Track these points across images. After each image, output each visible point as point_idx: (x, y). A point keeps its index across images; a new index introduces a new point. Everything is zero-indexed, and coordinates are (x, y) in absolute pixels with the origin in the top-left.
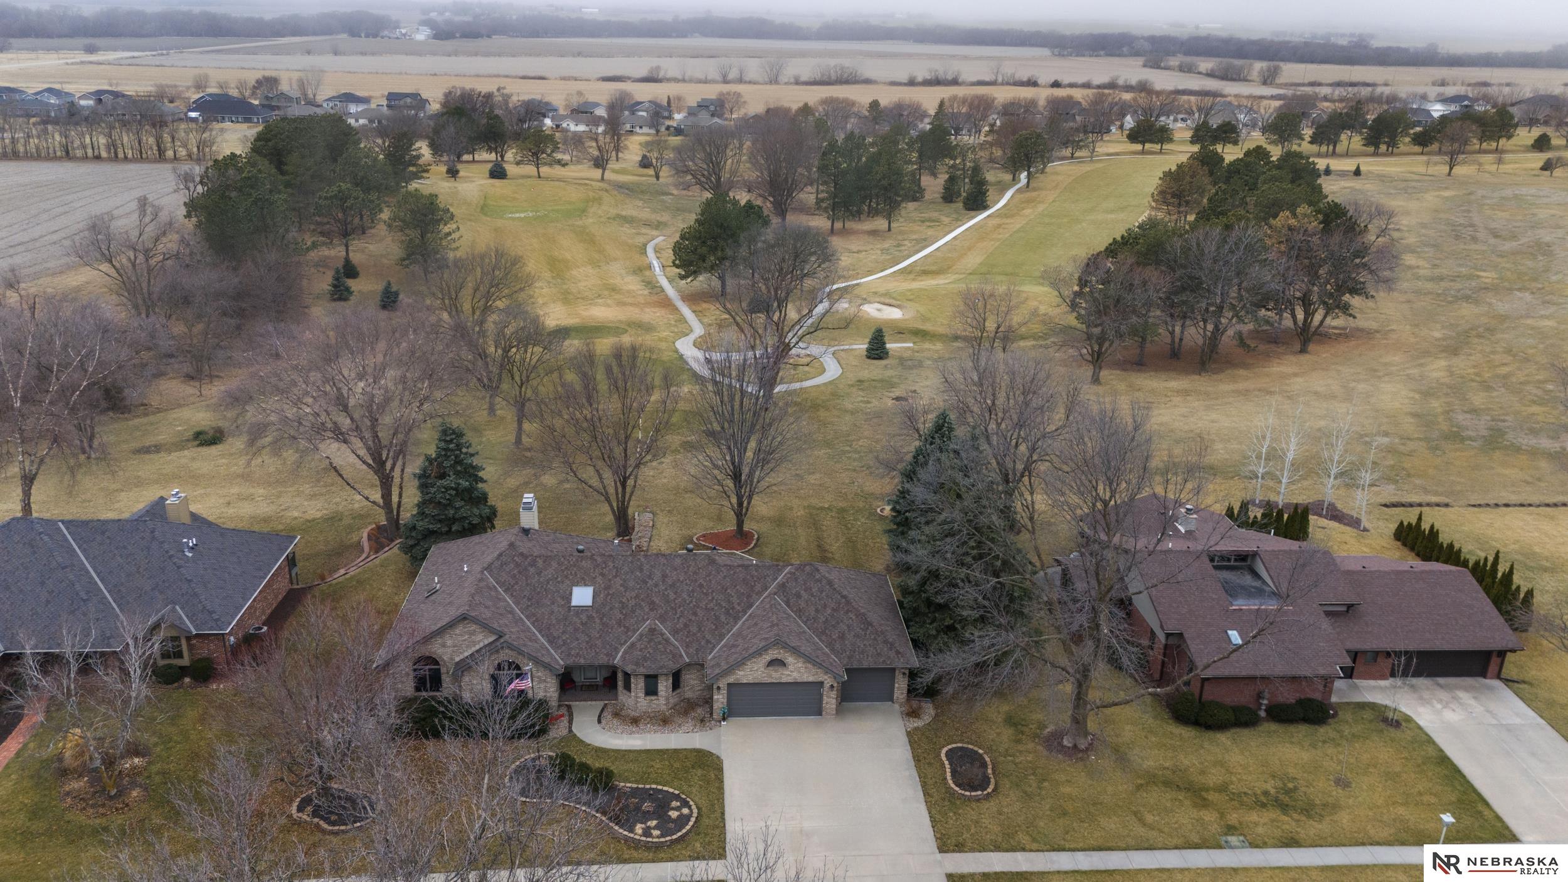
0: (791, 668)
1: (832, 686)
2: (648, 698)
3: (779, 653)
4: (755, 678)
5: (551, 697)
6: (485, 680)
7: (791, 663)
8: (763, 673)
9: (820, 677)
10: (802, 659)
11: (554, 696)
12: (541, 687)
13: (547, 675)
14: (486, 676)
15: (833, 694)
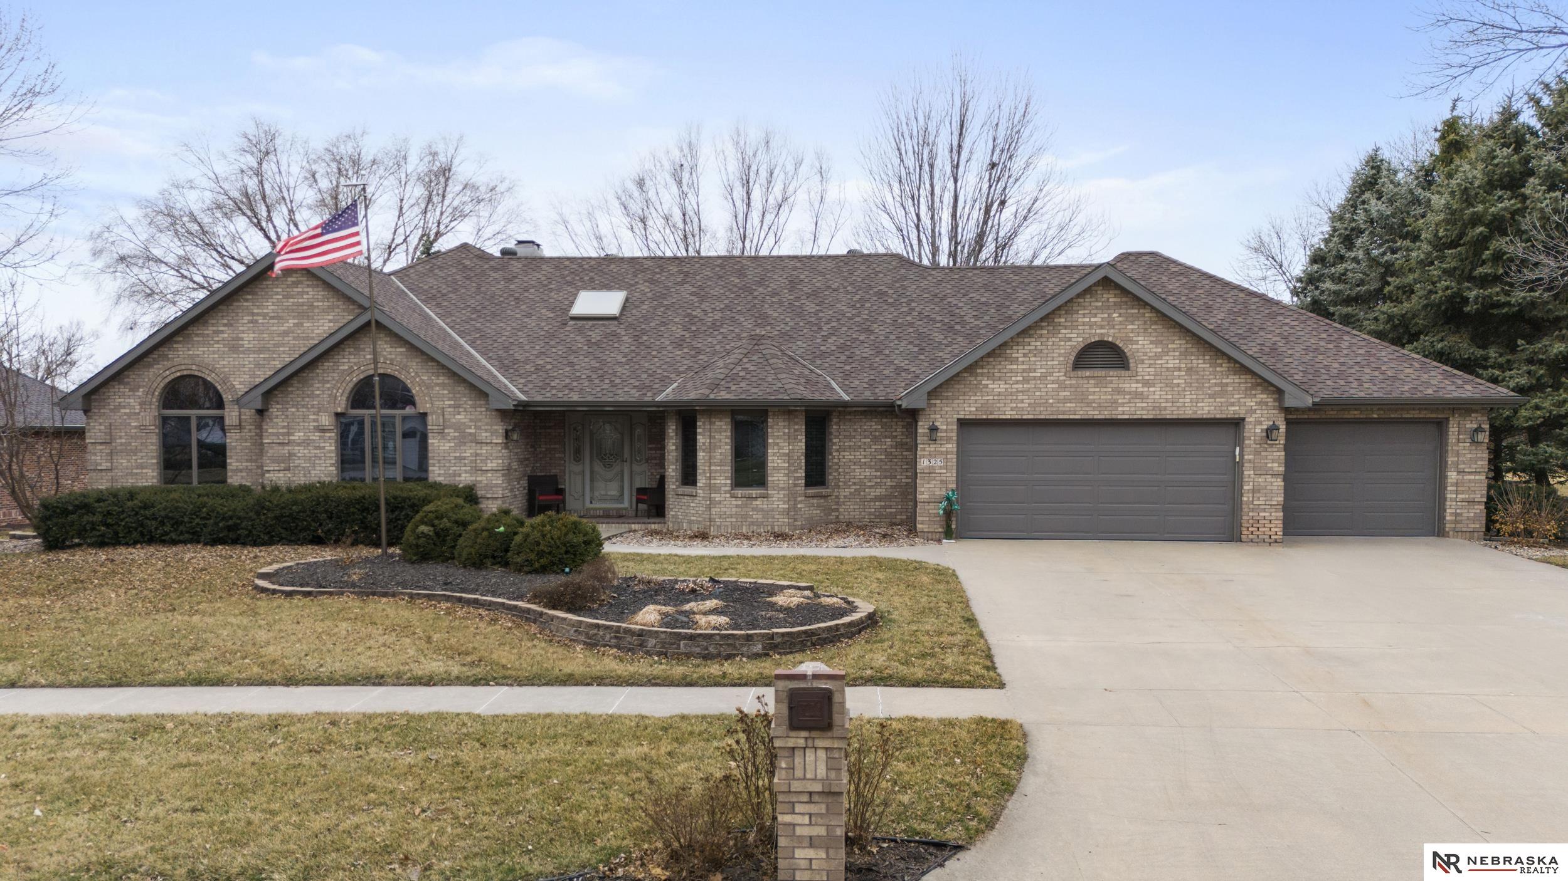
0: (1145, 370)
1: (1270, 432)
2: (740, 492)
3: (1110, 323)
4: (1040, 404)
5: (489, 487)
6: (323, 431)
7: (1145, 354)
8: (1062, 386)
9: (1233, 404)
10: (1178, 343)
11: (496, 486)
12: (464, 458)
13: (480, 420)
14: (326, 420)
15: (1273, 461)
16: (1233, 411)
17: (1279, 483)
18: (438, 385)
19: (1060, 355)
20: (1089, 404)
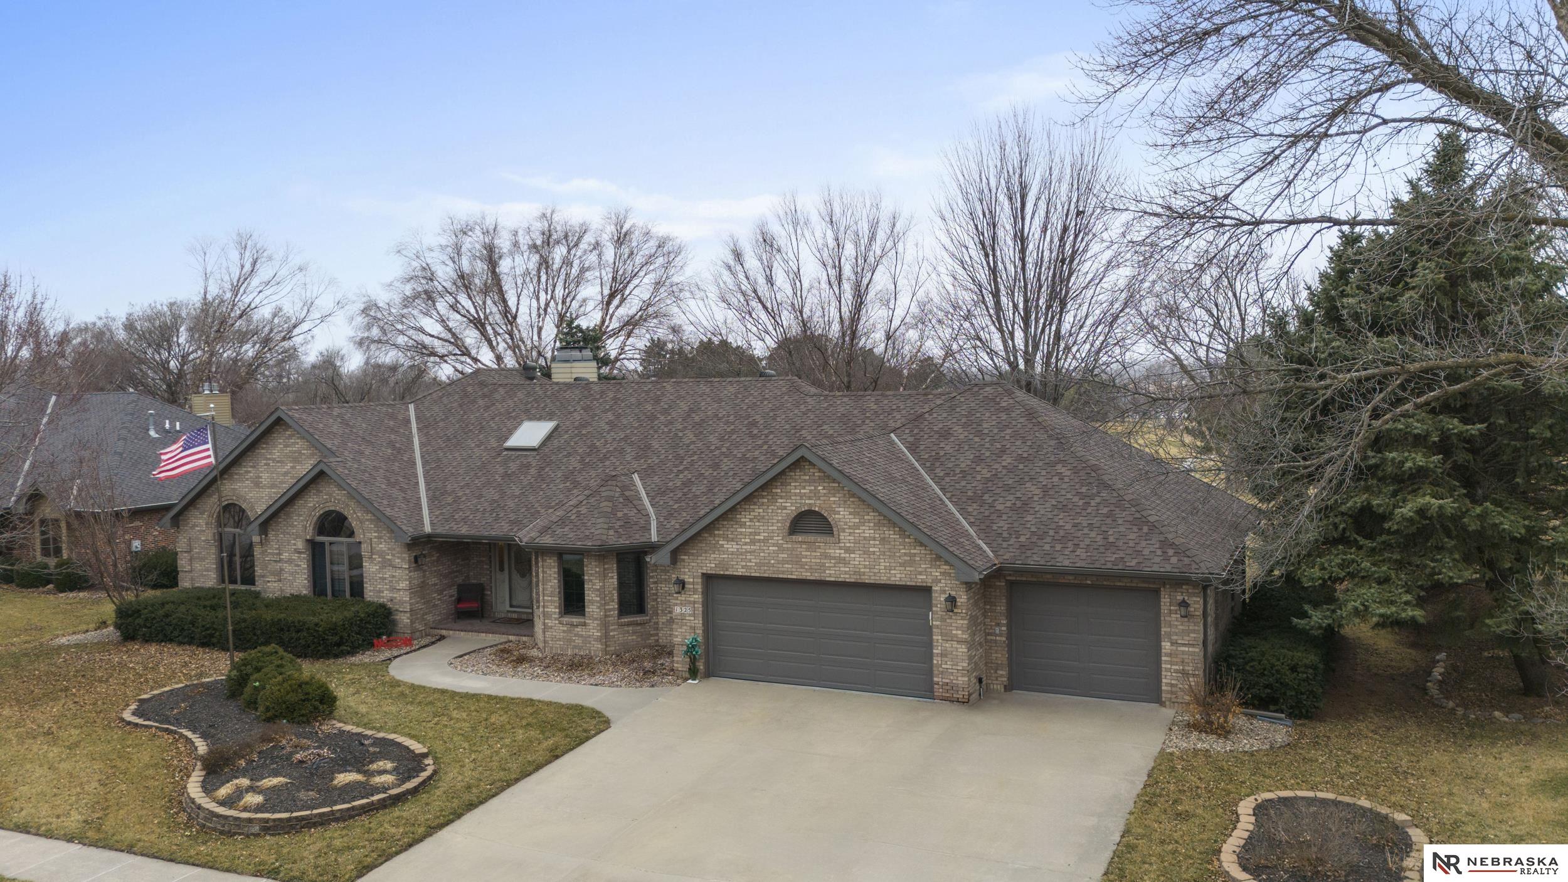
0: (846, 538)
1: (953, 601)
2: (566, 619)
3: (816, 494)
4: (764, 565)
5: (402, 602)
6: (300, 553)
7: (846, 523)
8: (781, 549)
10: (872, 515)
11: (405, 602)
12: (385, 579)
13: (394, 549)
14: (300, 545)
15: (957, 628)
17: (964, 649)
18: (368, 520)
19: (778, 521)
20: (802, 566)
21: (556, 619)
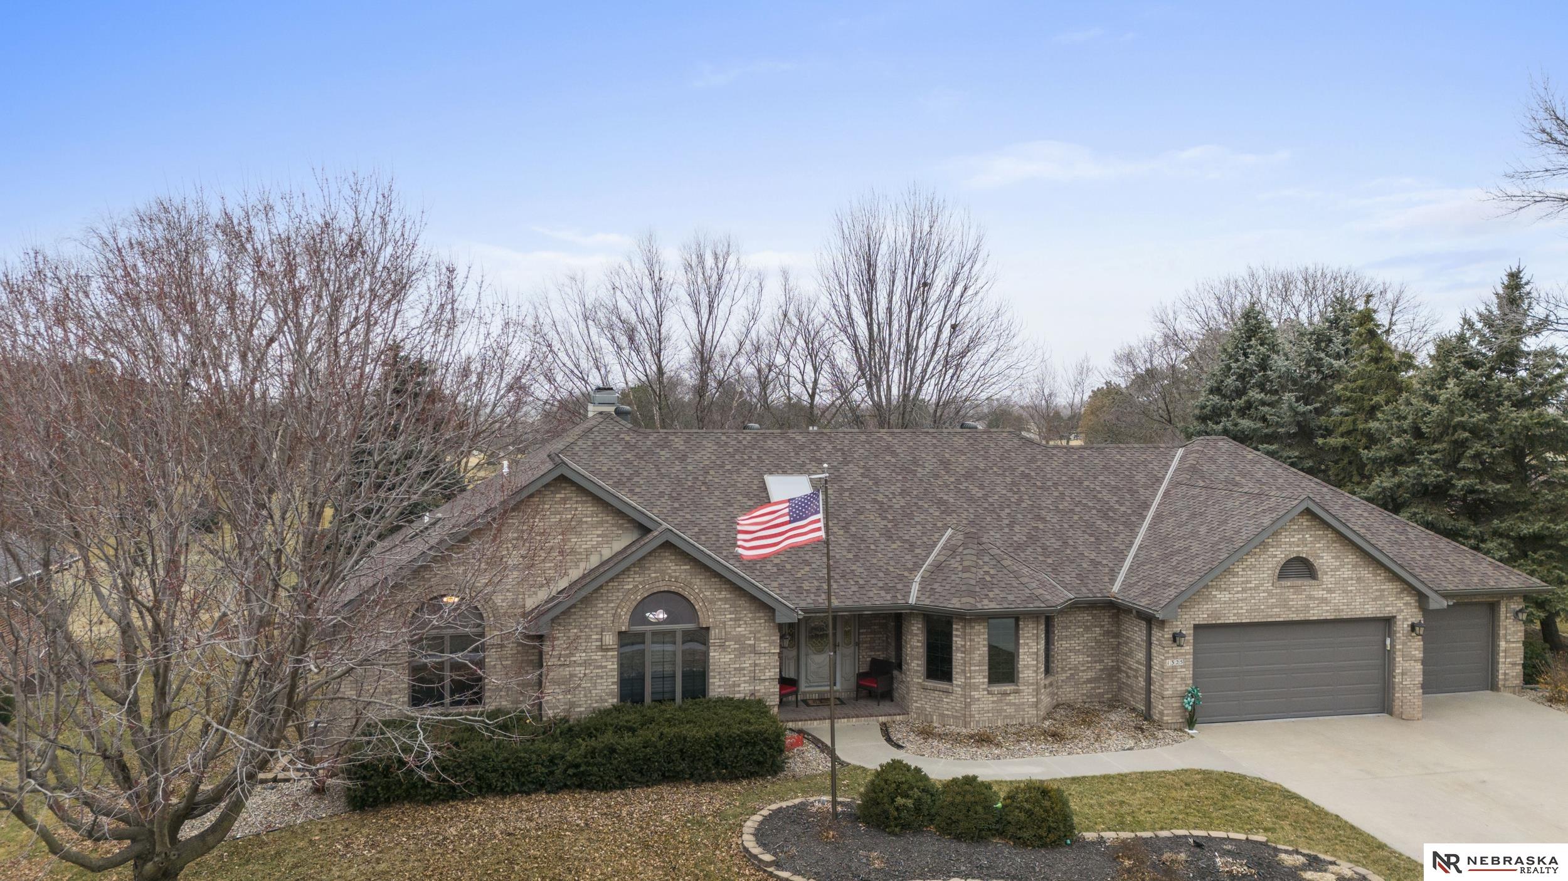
0: (1327, 580)
1: (1413, 627)
2: (996, 688)
3: (1303, 541)
4: (1254, 610)
5: (766, 695)
7: (1328, 567)
8: (1271, 595)
9: (1388, 606)
10: (1351, 558)
11: (772, 694)
12: (744, 669)
13: (759, 632)
14: (610, 639)
15: (1416, 649)
16: (1388, 611)
17: (1419, 667)
18: (720, 599)
19: (1269, 569)
20: (1289, 609)
21: (984, 690)
